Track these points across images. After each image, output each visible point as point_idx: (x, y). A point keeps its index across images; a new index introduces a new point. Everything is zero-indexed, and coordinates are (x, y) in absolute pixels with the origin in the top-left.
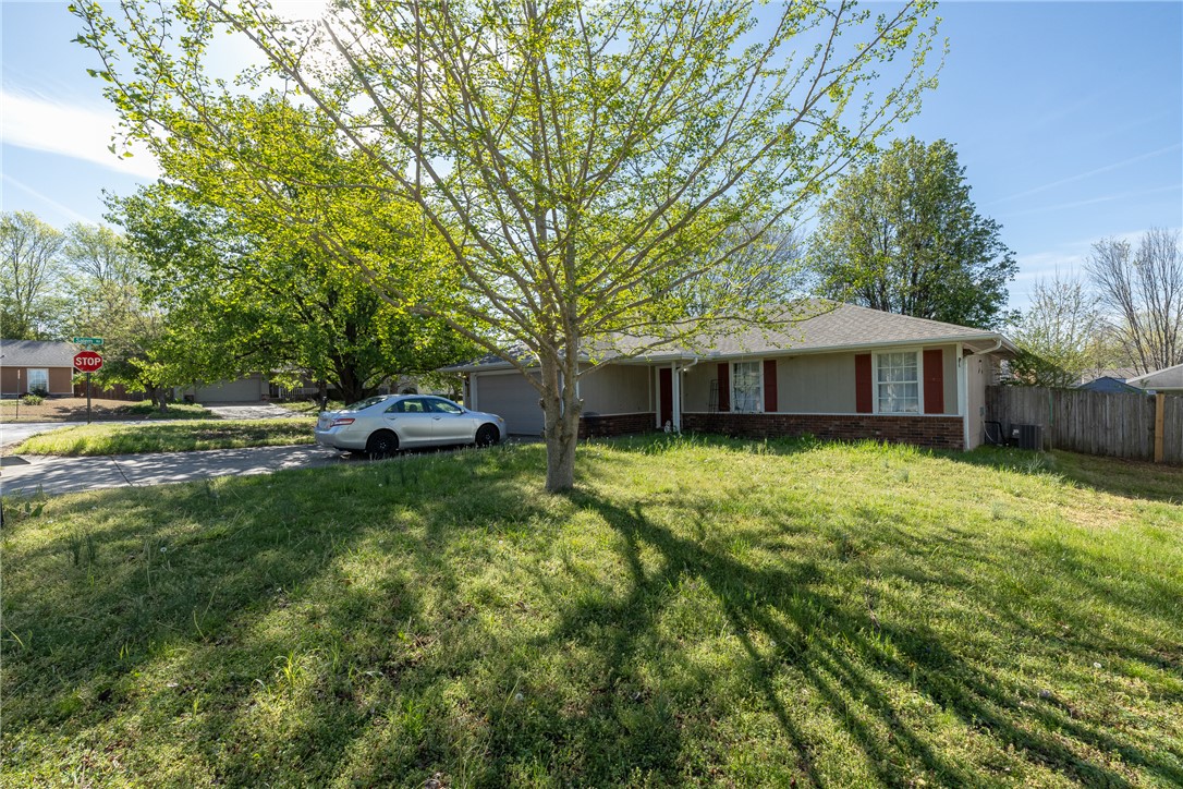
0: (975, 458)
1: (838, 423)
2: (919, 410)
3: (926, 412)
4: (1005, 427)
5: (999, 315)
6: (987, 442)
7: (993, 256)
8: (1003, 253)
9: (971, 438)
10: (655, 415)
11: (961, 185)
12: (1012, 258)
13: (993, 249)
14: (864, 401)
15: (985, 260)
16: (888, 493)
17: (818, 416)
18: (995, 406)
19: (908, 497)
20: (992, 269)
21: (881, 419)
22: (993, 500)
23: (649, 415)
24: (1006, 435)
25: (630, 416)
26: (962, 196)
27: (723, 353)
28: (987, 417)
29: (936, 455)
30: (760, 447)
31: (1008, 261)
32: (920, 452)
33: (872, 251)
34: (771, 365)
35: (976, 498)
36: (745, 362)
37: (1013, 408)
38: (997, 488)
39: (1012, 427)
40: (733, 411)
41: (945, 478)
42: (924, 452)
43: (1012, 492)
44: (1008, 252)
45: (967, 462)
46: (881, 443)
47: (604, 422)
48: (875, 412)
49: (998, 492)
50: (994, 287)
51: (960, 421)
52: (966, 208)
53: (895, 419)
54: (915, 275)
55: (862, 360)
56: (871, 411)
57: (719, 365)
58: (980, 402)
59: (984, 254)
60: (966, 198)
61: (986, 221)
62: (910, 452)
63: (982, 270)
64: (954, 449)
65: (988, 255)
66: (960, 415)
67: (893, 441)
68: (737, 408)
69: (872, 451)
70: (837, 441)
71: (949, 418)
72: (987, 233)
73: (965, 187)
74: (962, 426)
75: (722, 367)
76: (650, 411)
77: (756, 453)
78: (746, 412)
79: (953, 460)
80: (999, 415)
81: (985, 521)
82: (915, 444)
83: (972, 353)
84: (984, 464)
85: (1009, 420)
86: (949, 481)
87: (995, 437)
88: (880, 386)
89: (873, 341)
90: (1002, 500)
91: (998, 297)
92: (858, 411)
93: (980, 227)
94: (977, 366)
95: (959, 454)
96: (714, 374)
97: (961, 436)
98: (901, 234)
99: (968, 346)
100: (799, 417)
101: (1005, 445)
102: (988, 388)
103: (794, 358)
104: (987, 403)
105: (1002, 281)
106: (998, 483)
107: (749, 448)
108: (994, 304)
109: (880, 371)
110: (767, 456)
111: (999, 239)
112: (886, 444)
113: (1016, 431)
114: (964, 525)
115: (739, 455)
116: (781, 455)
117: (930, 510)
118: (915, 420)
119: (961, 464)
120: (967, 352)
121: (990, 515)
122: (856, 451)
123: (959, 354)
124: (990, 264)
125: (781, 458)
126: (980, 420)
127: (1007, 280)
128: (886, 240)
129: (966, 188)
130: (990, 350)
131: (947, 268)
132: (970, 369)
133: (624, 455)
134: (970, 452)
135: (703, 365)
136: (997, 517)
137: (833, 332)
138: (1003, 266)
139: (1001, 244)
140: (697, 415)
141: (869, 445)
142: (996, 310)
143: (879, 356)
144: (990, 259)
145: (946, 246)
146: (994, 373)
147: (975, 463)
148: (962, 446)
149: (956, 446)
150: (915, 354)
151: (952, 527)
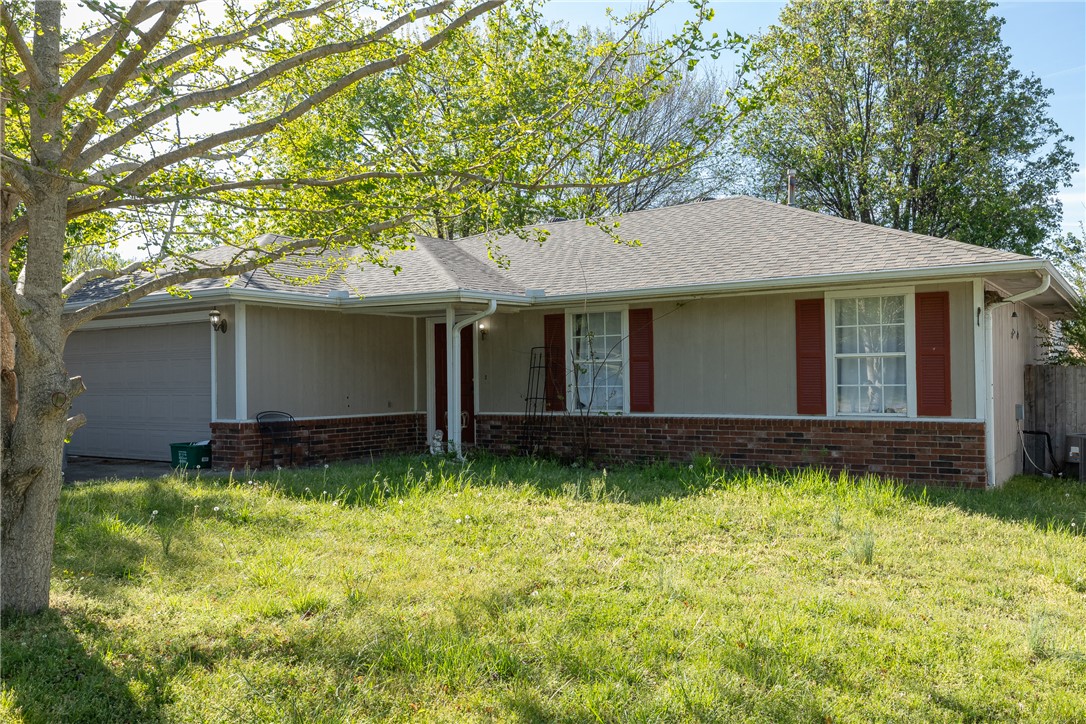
0: (1005, 505)
1: (763, 434)
2: (909, 411)
3: (920, 413)
4: (1057, 442)
5: (1048, 243)
6: (1027, 470)
7: (1038, 143)
8: (1053, 139)
9: (999, 462)
10: (423, 418)
11: (988, 17)
12: (1068, 146)
13: (1039, 130)
14: (811, 393)
15: (1026, 148)
16: (823, 593)
17: (727, 421)
18: (1040, 402)
19: (858, 606)
20: (1039, 166)
21: (841, 426)
22: (1033, 607)
23: (411, 418)
24: (1058, 456)
25: (367, 421)
26: (990, 34)
27: (551, 293)
28: (1028, 422)
29: (935, 500)
30: (597, 485)
31: (1061, 151)
32: (905, 494)
33: (845, 125)
34: (642, 316)
35: (1000, 602)
36: (593, 311)
37: (1070, 407)
38: (1041, 572)
39: (1068, 442)
40: (572, 410)
41: (946, 551)
42: (911, 494)
43: (1069, 582)
44: (1061, 136)
45: (990, 513)
46: (835, 476)
47: (306, 433)
48: (831, 414)
49: (1042, 582)
50: (1039, 196)
51: (979, 430)
52: (996, 56)
53: (864, 427)
54: (916, 169)
55: (808, 310)
56: (823, 412)
57: (547, 318)
58: (1015, 394)
59: (1024, 138)
60: (998, 39)
61: (1027, 81)
62: (886, 494)
63: (1021, 166)
64: (968, 485)
65: (1030, 140)
66: (979, 418)
67: (858, 471)
68: (580, 405)
69: (817, 493)
70: (754, 471)
71: (960, 425)
72: (1029, 102)
73: (994, 19)
74: (982, 440)
75: (552, 321)
76: (415, 411)
77: (588, 498)
78: (594, 413)
79: (964, 509)
80: (1048, 421)
81: (1016, 664)
82: (898, 476)
83: (1000, 299)
84: (1019, 516)
85: (1063, 429)
86: (953, 558)
87: (1040, 459)
88: (840, 362)
89: (826, 272)
90: (1050, 603)
91: (1046, 214)
92: (800, 411)
93: (1018, 91)
94: (1010, 324)
95: (975, 496)
96: (537, 335)
97: (980, 458)
98: (894, 93)
99: (994, 287)
100: (692, 422)
101: (1056, 476)
102: (1029, 370)
103: (688, 305)
104: (1027, 397)
105: (1052, 185)
106: (1042, 560)
107: (572, 488)
108: (1040, 225)
109: (840, 332)
110: (609, 506)
111: (1048, 113)
112: (843, 477)
113: (1075, 450)
114: (970, 680)
115: (555, 504)
116: (635, 503)
117: (901, 639)
118: (901, 429)
119: (978, 518)
120: (991, 297)
121: (1026, 649)
122: (788, 492)
123: (978, 301)
124: (1034, 158)
125: (635, 509)
126: (1014, 428)
127: (1060, 185)
128: (869, 108)
129: (998, 22)
130: (1031, 294)
131: (966, 158)
132: (998, 332)
133: (299, 508)
134: (996, 491)
135: (510, 317)
136: (1041, 655)
137: (758, 256)
138: (1054, 161)
139: (1051, 122)
140: (504, 418)
141: (812, 481)
142: (1042, 234)
143: (839, 303)
144: (1033, 147)
145: (966, 121)
146: (1039, 342)
147: (1004, 514)
148: (982, 479)
149: (973, 479)
150: (901, 300)
151: (943, 690)
